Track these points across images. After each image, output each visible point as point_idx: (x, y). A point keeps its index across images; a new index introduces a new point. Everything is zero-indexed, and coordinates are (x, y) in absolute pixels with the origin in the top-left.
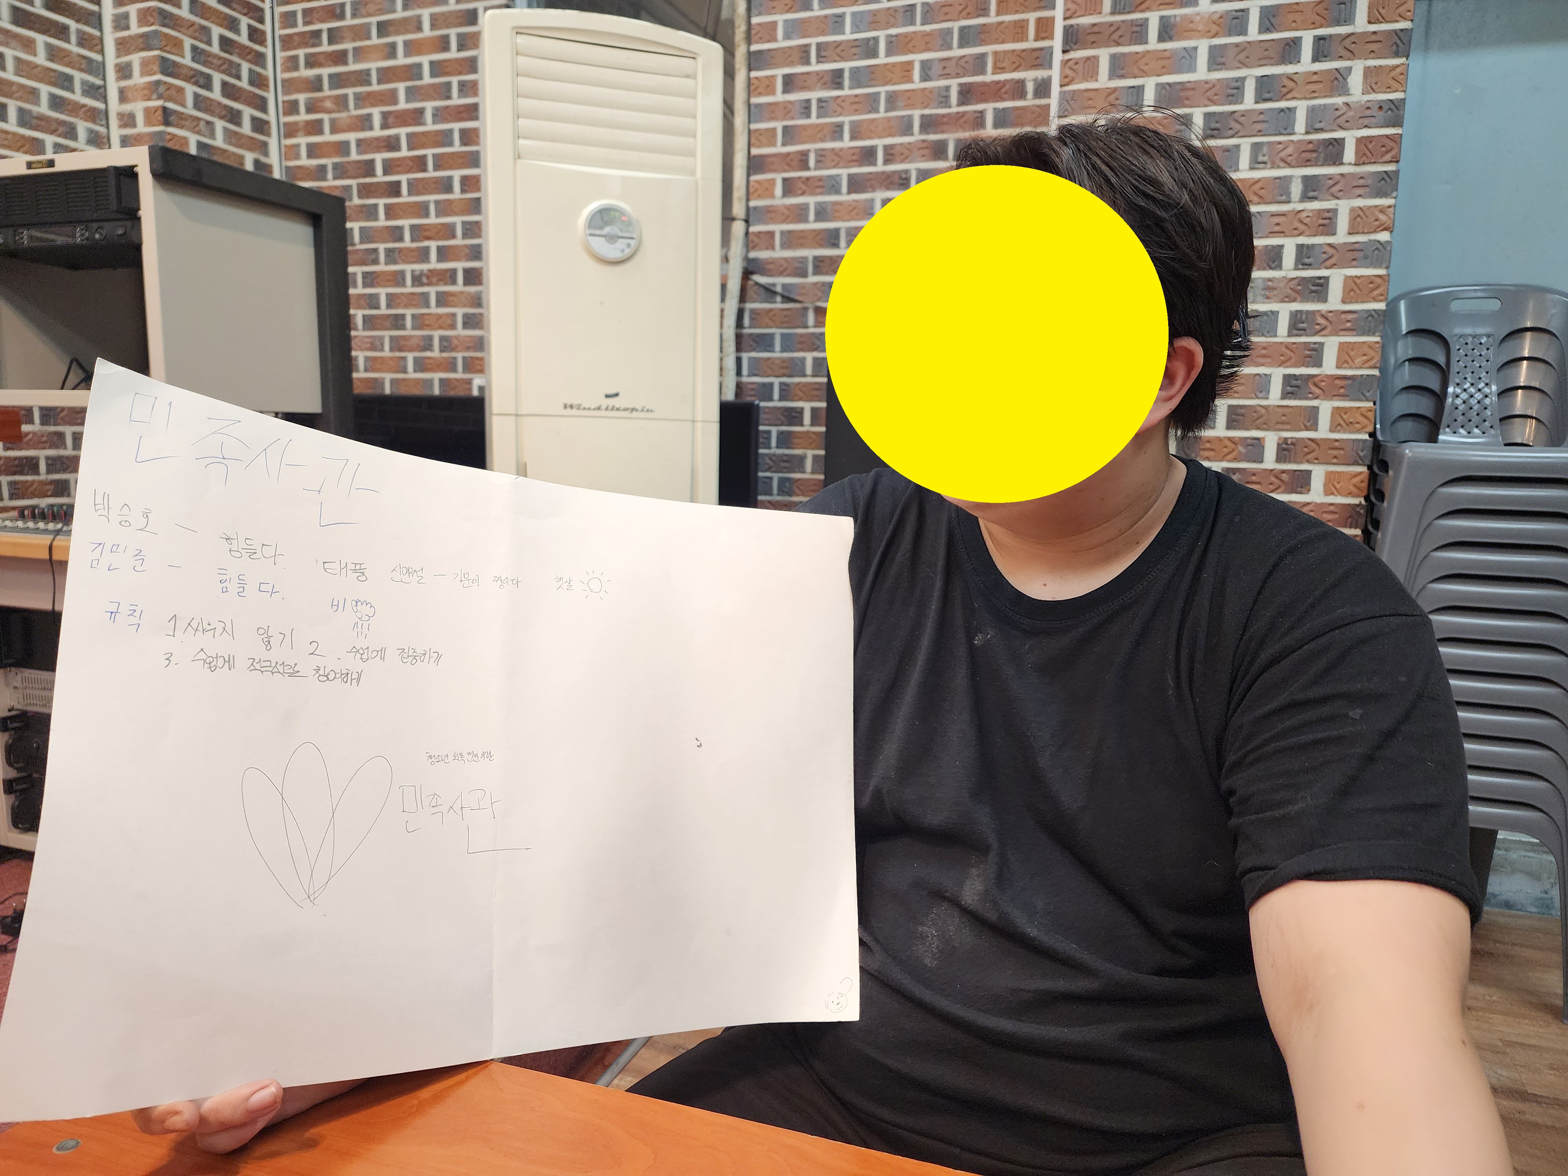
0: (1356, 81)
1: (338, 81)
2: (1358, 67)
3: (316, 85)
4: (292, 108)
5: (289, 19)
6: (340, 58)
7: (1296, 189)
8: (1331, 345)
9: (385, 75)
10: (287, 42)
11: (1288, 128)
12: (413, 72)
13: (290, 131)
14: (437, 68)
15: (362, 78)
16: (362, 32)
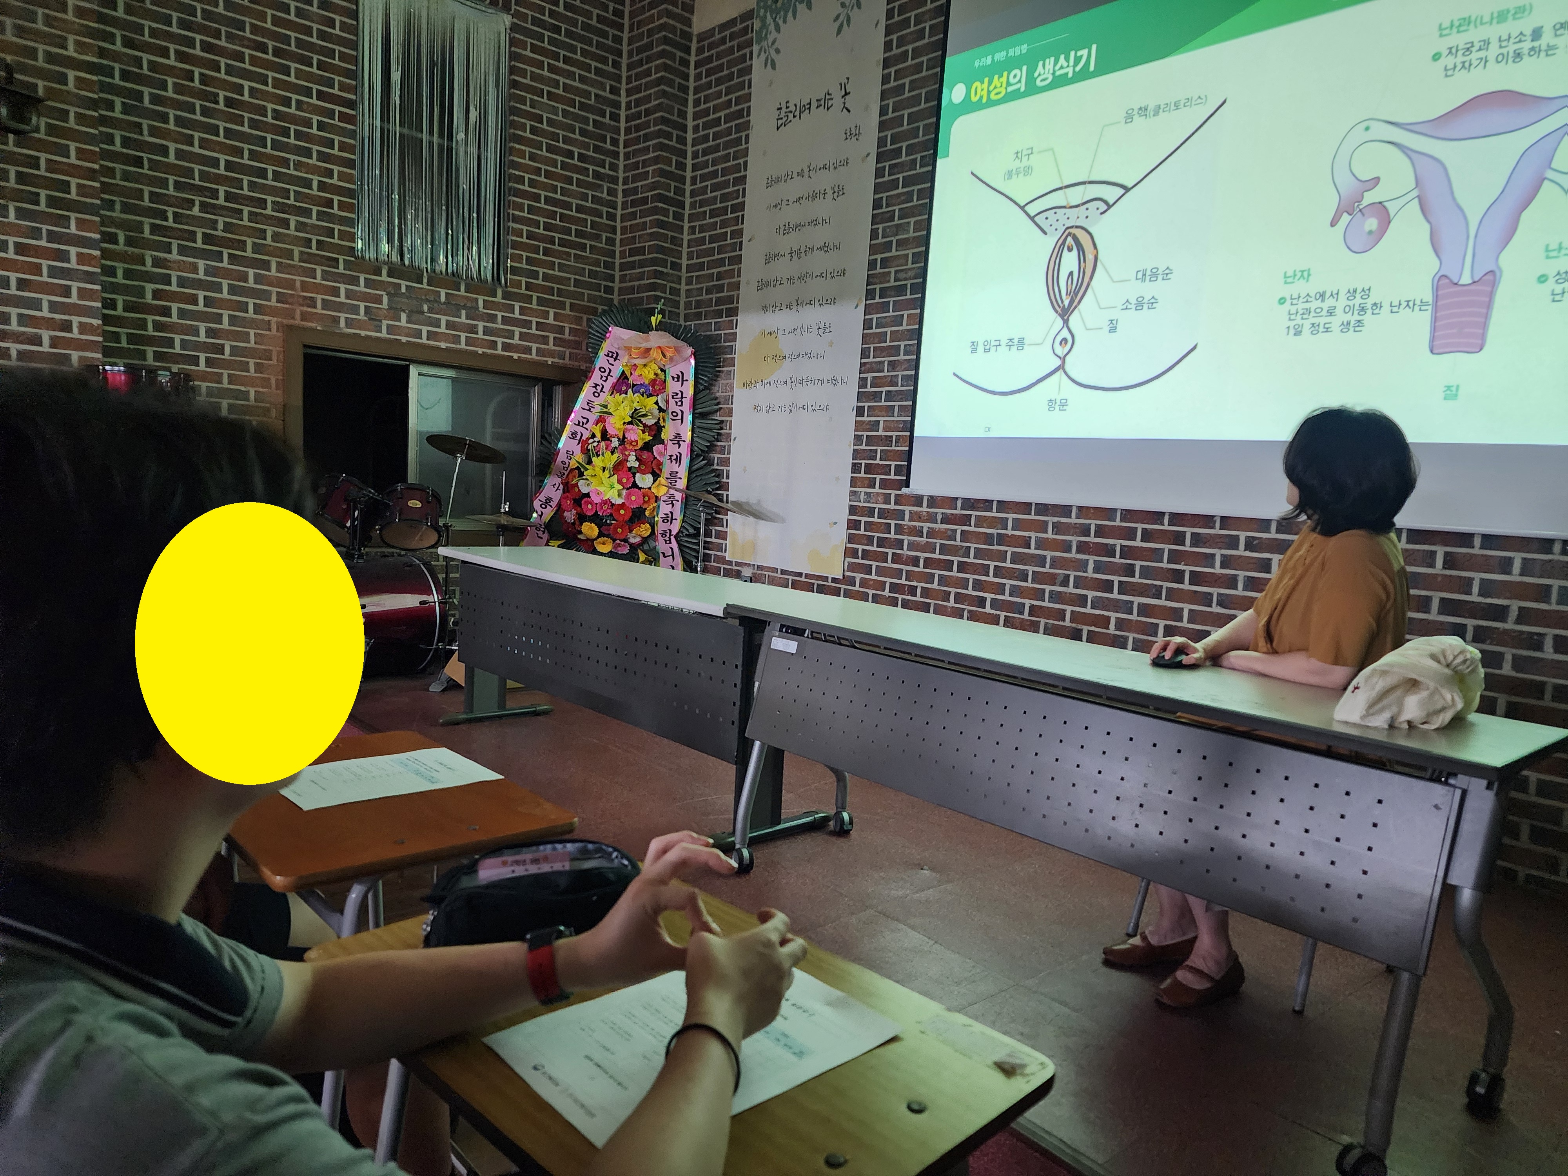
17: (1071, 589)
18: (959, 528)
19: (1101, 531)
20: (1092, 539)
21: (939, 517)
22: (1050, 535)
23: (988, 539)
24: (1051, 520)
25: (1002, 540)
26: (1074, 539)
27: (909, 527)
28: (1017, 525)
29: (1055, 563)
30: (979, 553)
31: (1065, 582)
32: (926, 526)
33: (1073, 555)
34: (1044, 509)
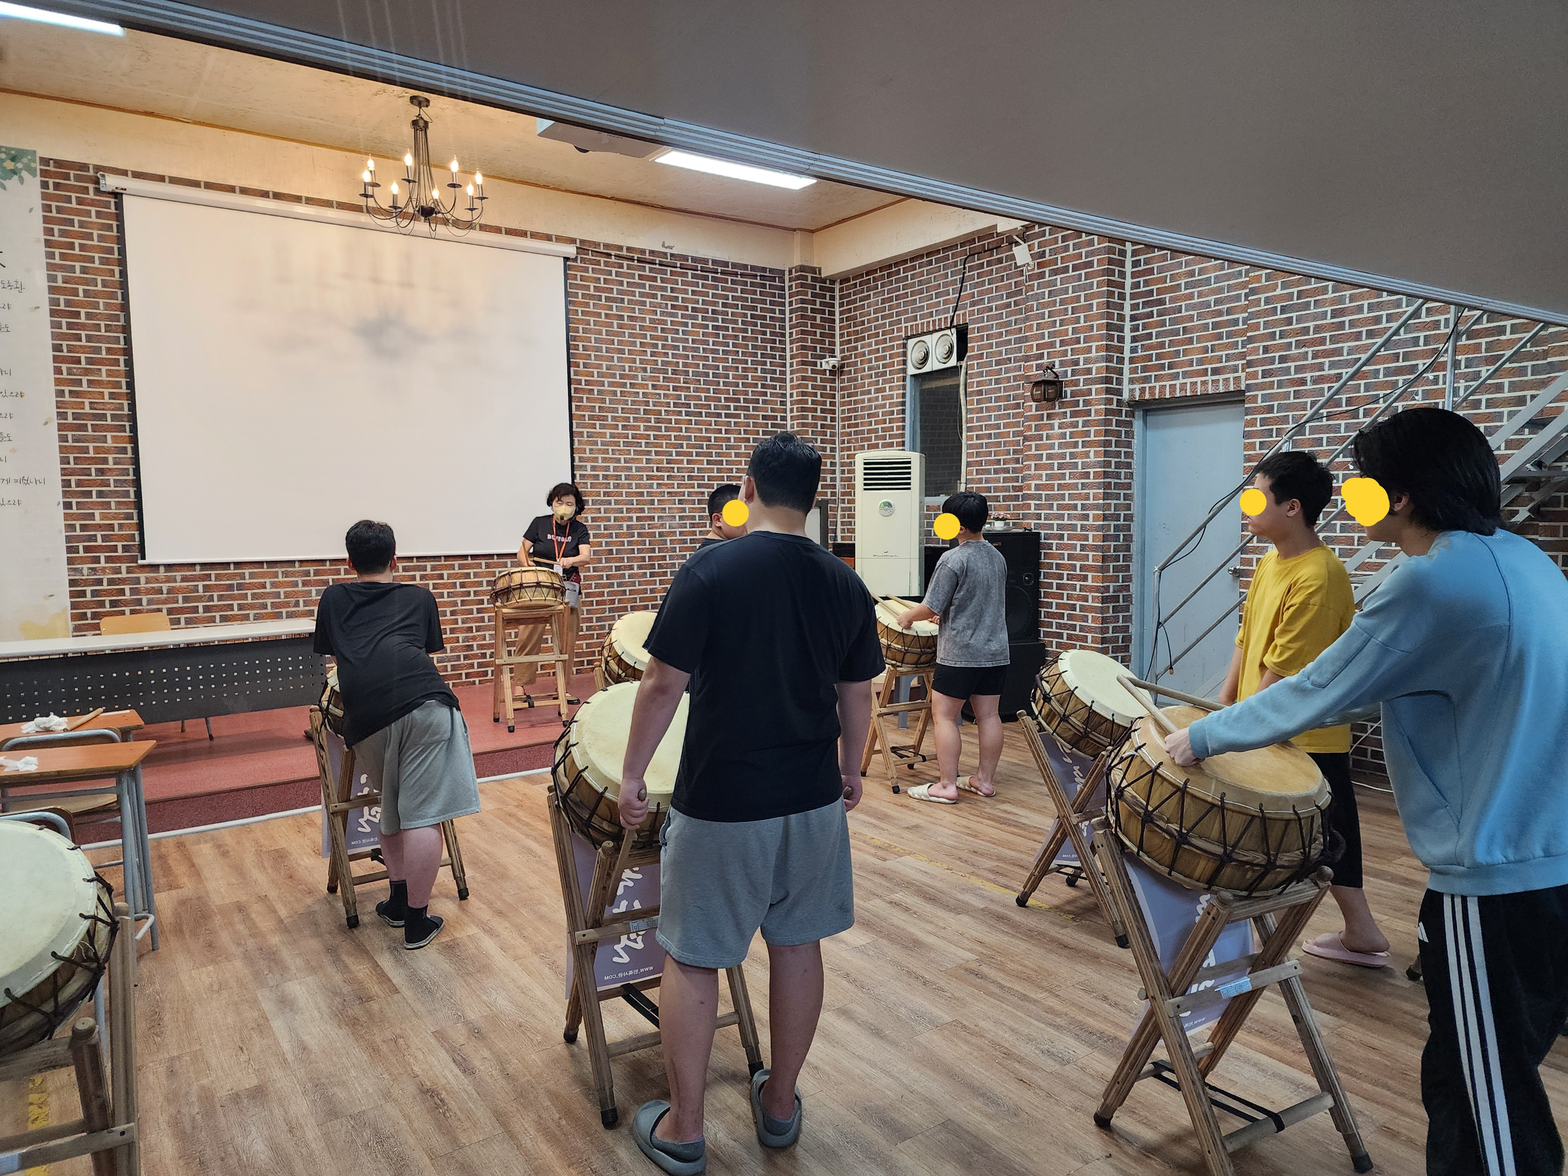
0: (1092, 454)
1: (856, 433)
2: (1092, 450)
3: (849, 434)
4: (843, 442)
5: (843, 411)
6: (857, 425)
7: (1080, 486)
8: (1091, 534)
9: (869, 431)
10: (843, 419)
11: (1077, 468)
12: (876, 431)
13: (842, 450)
14: (883, 430)
15: (862, 432)
16: (863, 417)
17: (302, 608)
18: (200, 584)
19: (317, 573)
20: (312, 578)
21: (179, 579)
22: (280, 579)
23: (230, 587)
24: (280, 570)
25: (240, 587)
26: (300, 580)
27: (147, 589)
28: (252, 576)
29: (287, 595)
30: (220, 598)
31: (297, 604)
32: (165, 587)
33: (301, 588)
34: (272, 563)
